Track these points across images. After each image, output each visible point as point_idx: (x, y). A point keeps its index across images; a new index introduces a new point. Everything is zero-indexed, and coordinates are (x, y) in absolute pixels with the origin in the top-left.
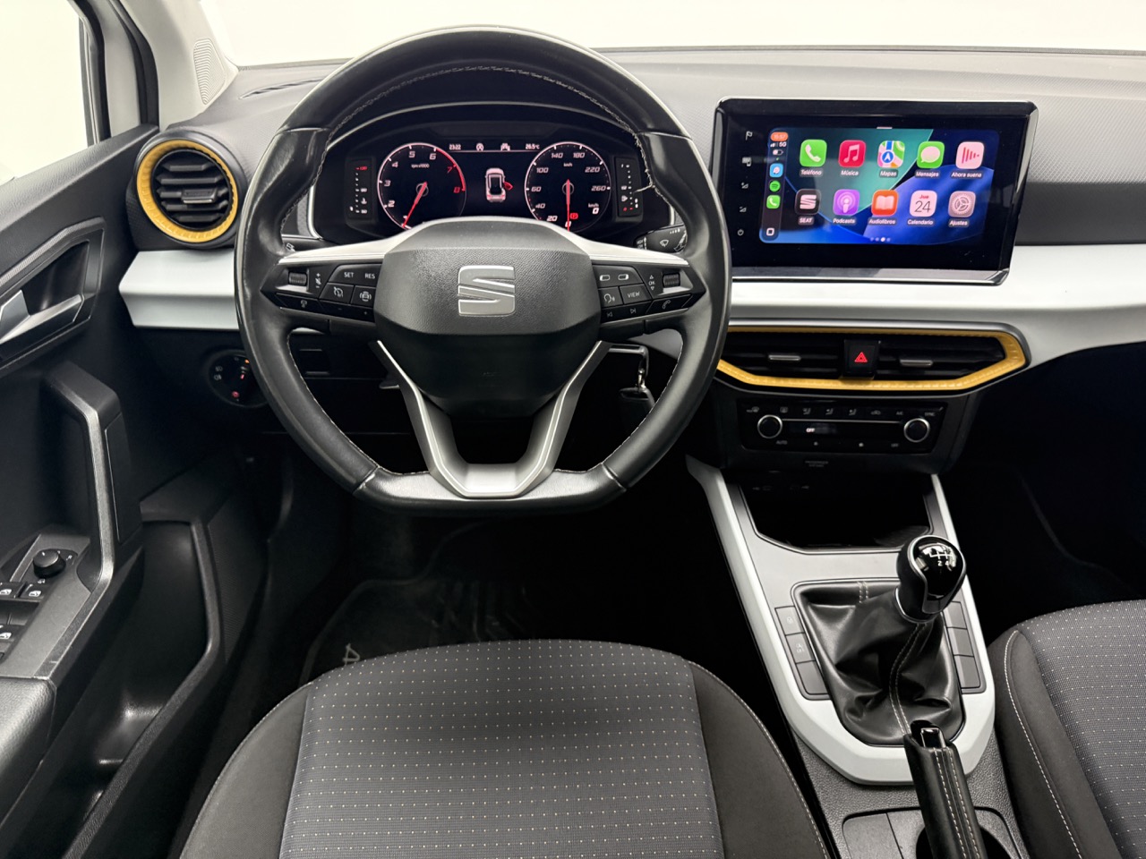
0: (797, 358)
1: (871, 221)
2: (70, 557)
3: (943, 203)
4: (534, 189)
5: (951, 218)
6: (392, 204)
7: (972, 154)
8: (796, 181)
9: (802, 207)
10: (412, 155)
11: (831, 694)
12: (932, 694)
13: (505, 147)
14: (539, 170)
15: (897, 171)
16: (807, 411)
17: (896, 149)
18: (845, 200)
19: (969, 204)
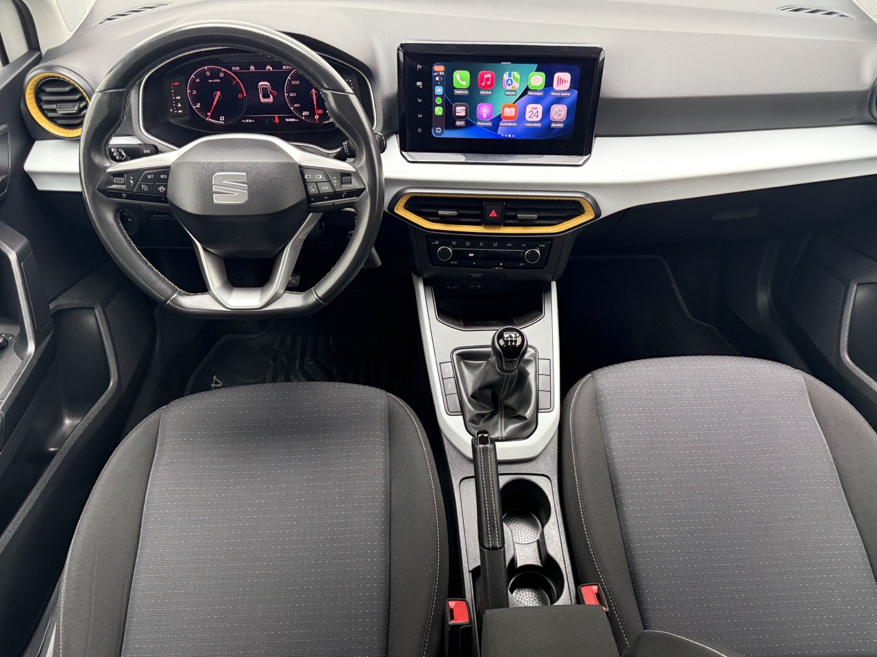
0: (454, 213)
1: (501, 124)
2: (11, 338)
3: (546, 112)
4: (291, 95)
5: (552, 122)
6: (198, 105)
7: (563, 80)
8: (451, 98)
9: (457, 114)
10: (208, 74)
11: (463, 412)
12: (520, 413)
13: (268, 67)
14: (293, 82)
15: (516, 91)
16: (468, 244)
17: (514, 77)
18: (484, 111)
19: (563, 113)
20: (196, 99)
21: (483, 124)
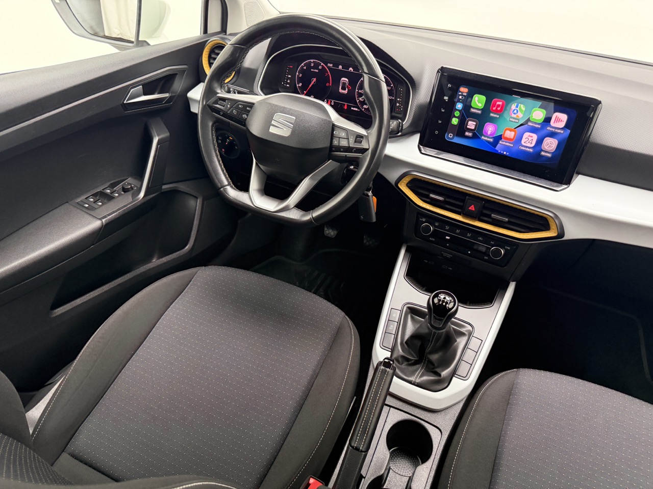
0: (442, 199)
1: (501, 142)
2: (136, 188)
3: (540, 142)
4: (361, 91)
6: (300, 85)
7: (560, 120)
8: (467, 113)
9: (468, 127)
10: (312, 65)
11: (392, 350)
13: (351, 69)
15: (519, 120)
16: (447, 228)
17: (520, 108)
18: (489, 129)
19: (554, 146)
20: (300, 80)
21: (486, 138)
